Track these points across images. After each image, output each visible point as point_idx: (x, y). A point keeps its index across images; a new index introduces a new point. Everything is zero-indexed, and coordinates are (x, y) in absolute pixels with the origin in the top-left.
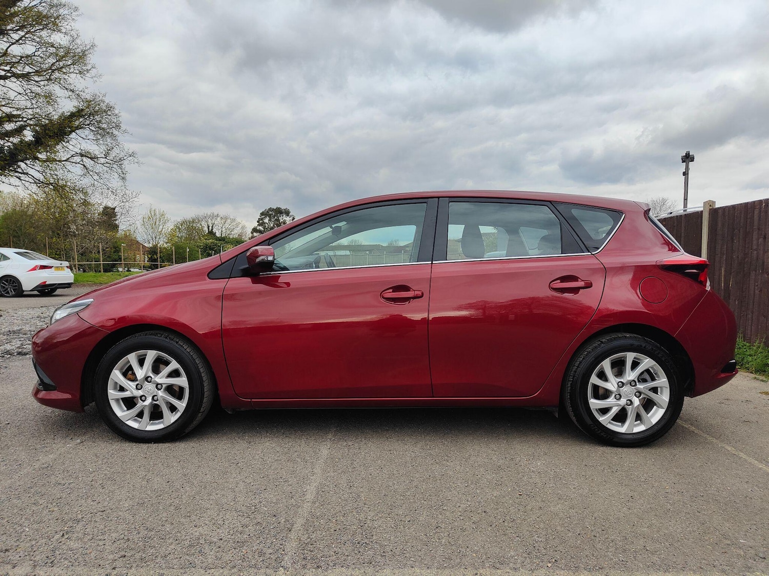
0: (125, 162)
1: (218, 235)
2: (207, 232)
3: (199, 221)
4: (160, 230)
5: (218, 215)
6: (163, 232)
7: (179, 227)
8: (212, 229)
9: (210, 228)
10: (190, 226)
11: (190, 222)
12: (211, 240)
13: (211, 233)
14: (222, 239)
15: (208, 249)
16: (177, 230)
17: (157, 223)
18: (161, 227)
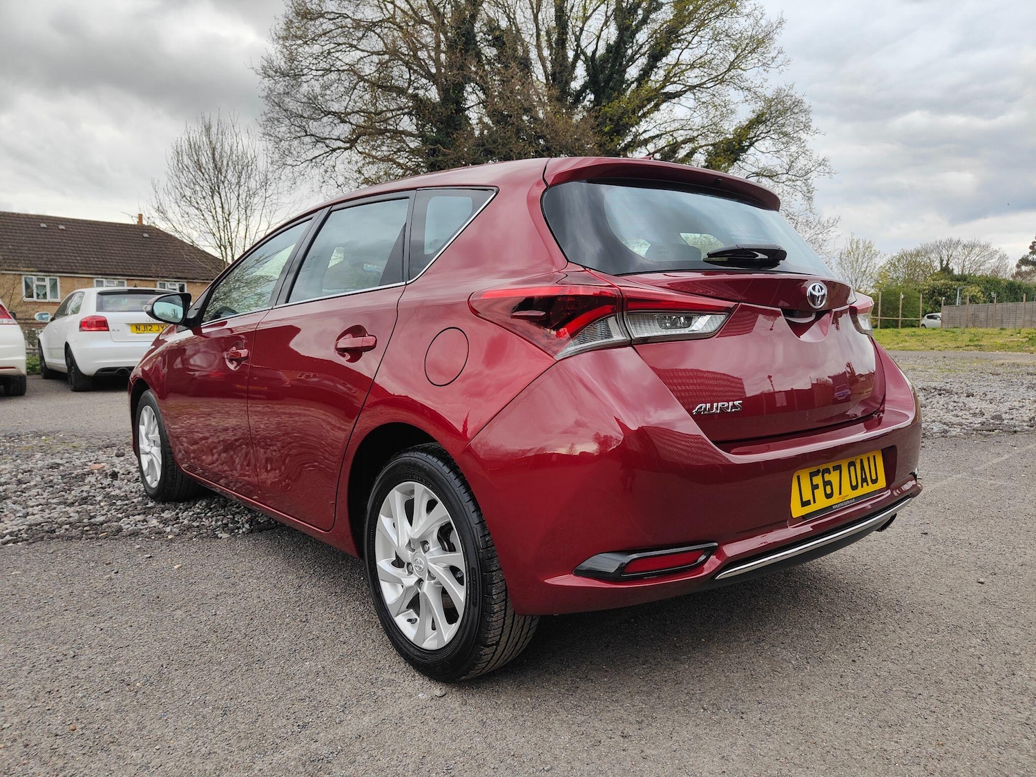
0: (813, 175)
1: (957, 272)
2: (939, 269)
3: (927, 253)
4: (863, 270)
5: (959, 241)
6: (867, 272)
7: (895, 264)
8: (947, 264)
9: (945, 262)
10: (912, 262)
11: (911, 255)
12: (942, 281)
13: (946, 270)
14: (963, 278)
15: (936, 294)
16: (892, 268)
17: (860, 260)
18: (865, 265)
